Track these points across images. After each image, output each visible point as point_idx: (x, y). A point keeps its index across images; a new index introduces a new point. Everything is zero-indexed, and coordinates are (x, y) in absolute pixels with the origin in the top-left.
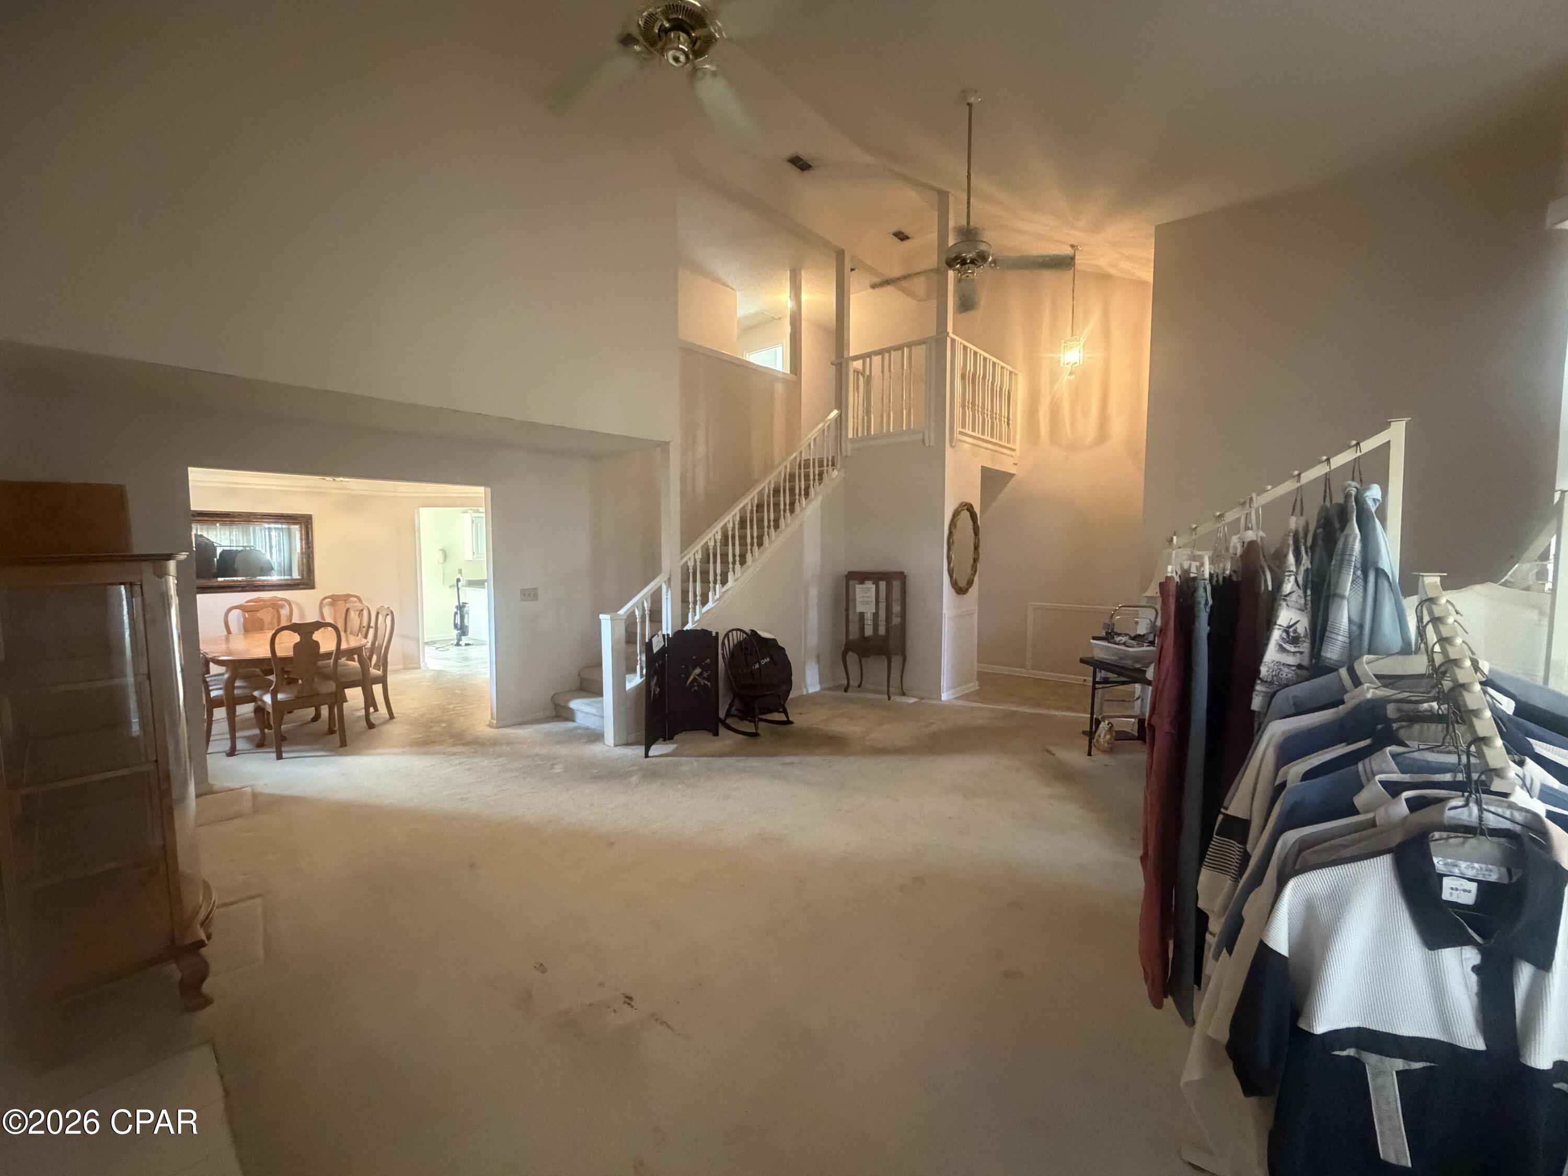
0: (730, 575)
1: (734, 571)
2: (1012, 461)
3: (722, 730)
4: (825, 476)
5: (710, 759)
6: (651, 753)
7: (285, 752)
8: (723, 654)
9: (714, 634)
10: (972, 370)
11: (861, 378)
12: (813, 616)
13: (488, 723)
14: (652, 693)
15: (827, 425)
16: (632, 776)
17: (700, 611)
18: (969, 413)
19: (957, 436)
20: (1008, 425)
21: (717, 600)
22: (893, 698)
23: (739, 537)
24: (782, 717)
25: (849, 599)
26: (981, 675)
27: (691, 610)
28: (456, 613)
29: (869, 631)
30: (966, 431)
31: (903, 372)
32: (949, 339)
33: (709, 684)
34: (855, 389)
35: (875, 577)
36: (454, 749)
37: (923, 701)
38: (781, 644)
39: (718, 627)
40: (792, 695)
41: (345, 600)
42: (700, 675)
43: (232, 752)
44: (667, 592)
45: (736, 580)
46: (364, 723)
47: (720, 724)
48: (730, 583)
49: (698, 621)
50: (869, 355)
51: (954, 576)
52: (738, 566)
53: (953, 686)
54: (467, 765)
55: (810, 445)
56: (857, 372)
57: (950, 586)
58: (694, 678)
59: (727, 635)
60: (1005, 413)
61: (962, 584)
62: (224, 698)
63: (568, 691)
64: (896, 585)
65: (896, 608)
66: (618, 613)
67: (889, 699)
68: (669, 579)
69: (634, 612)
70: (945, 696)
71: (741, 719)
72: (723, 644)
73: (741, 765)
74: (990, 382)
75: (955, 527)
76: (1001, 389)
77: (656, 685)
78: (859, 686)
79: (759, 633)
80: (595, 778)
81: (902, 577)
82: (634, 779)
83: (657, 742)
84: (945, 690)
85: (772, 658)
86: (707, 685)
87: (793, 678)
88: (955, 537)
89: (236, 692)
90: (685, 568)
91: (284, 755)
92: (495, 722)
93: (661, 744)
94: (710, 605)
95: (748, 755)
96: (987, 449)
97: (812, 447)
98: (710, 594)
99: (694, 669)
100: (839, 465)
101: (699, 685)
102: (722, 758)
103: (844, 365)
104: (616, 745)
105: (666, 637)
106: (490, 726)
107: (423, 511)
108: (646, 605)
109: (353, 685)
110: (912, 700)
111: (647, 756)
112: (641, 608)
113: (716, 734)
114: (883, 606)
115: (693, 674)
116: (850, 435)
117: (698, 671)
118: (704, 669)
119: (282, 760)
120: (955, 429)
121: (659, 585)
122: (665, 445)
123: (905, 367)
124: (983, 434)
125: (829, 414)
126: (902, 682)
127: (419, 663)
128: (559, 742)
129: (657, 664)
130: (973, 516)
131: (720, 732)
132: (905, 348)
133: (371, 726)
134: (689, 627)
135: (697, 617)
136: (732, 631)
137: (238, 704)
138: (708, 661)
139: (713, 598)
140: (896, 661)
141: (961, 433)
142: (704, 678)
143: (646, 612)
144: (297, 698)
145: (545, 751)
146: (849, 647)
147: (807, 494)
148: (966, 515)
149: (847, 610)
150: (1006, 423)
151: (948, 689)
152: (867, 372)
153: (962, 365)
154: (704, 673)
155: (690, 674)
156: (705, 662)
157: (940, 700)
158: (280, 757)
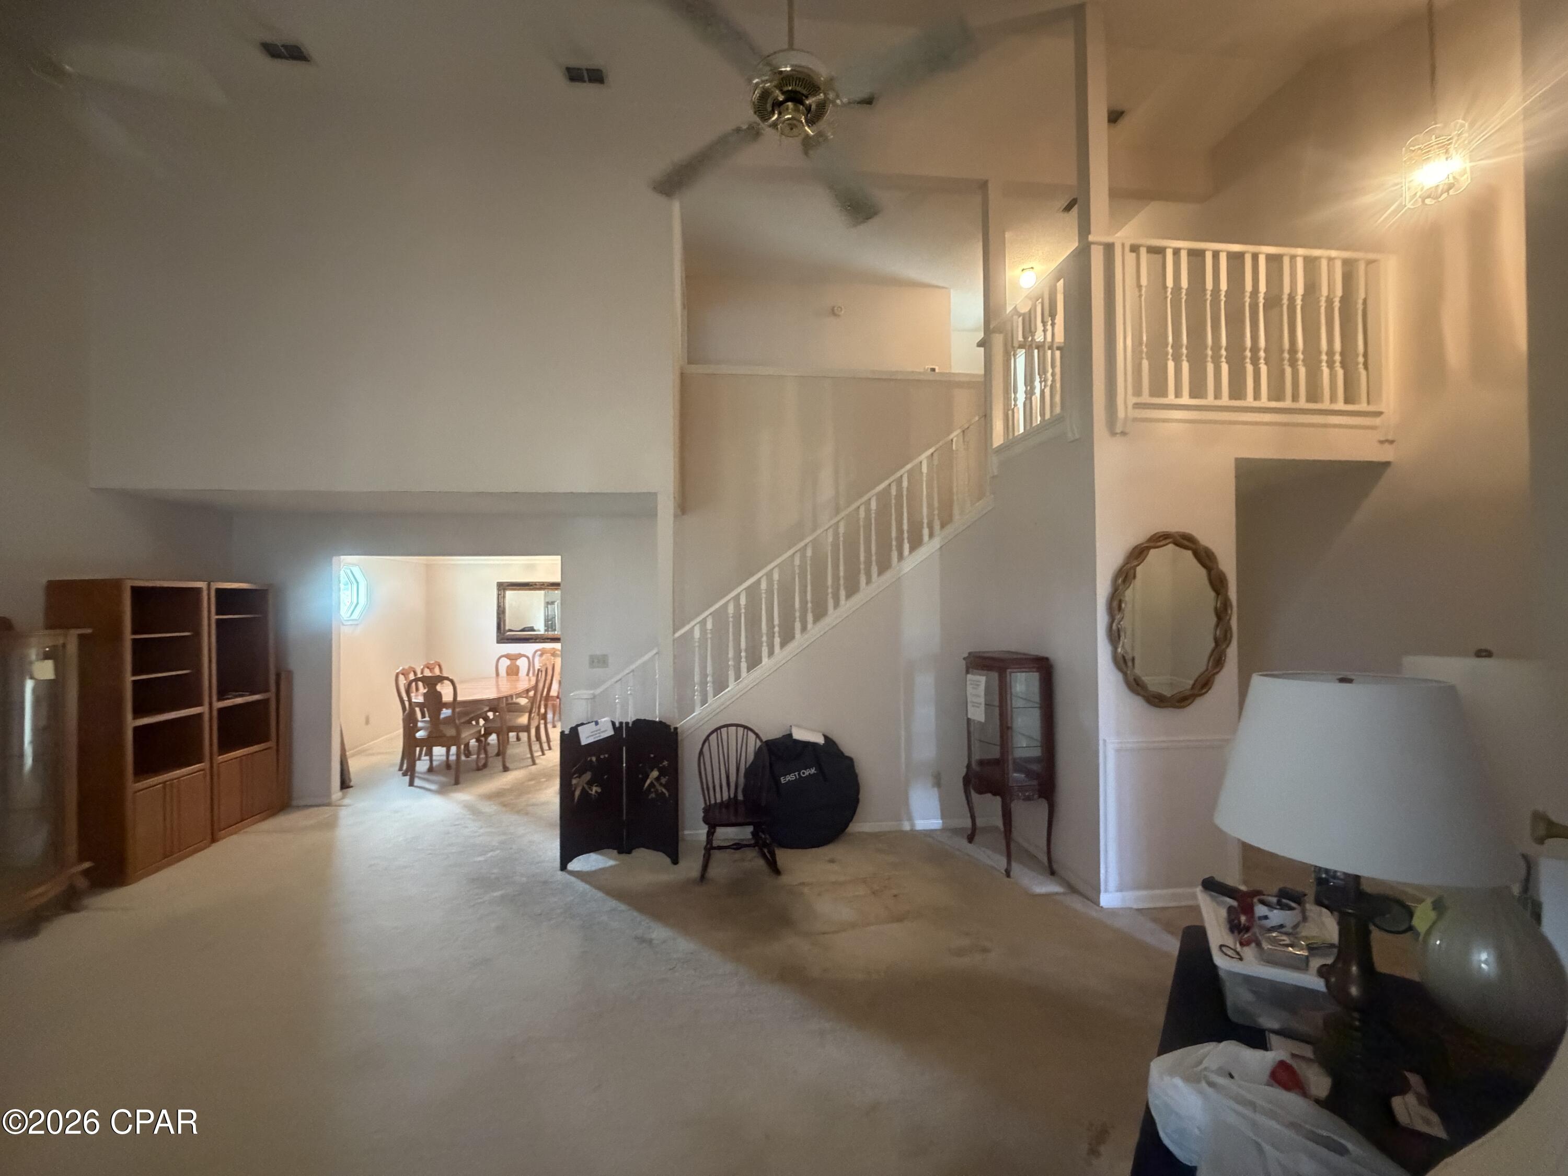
7: (419, 780)
9: (672, 728)
14: (578, 793)
17: (714, 695)
21: (738, 684)
22: (1016, 873)
27: (697, 693)
33: (667, 794)
37: (1063, 897)
42: (658, 779)
45: (771, 658)
48: (764, 662)
49: (705, 708)
51: (1132, 672)
52: (777, 639)
53: (1123, 887)
58: (652, 783)
61: (1172, 687)
67: (1008, 873)
70: (1109, 899)
81: (1047, 667)
84: (1107, 888)
85: (820, 770)
86: (665, 794)
90: (684, 641)
91: (417, 783)
94: (728, 689)
98: (730, 675)
99: (651, 770)
101: (657, 791)
105: (624, 725)
110: (1046, 889)
111: (563, 868)
113: (672, 862)
115: (650, 777)
116: (994, 443)
117: (655, 774)
118: (663, 773)
119: (409, 787)
121: (652, 659)
126: (1049, 848)
129: (593, 759)
131: (681, 858)
135: (708, 704)
136: (726, 726)
138: (666, 763)
139: (735, 680)
142: (661, 784)
143: (629, 693)
144: (429, 737)
150: (1336, 365)
151: (1120, 889)
154: (662, 777)
155: (647, 777)
156: (664, 763)
157: (1097, 903)
158: (411, 784)
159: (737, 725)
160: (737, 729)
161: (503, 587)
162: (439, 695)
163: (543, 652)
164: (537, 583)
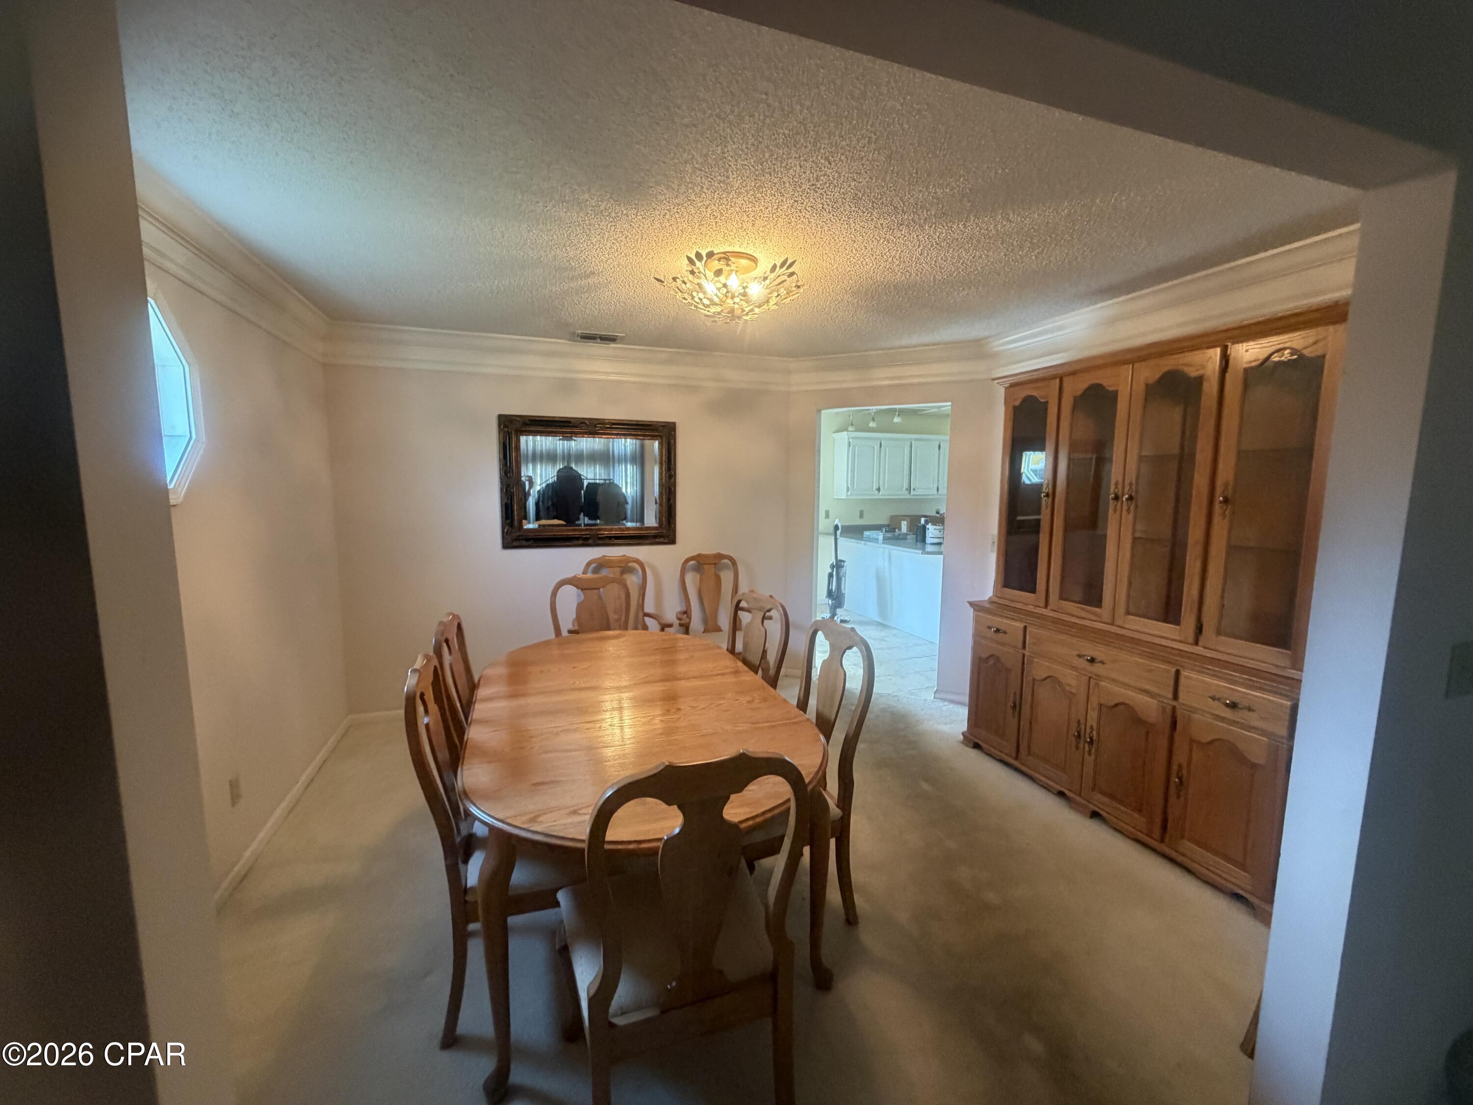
28: (831, 575)
41: (716, 565)
161: (510, 425)
163: (606, 568)
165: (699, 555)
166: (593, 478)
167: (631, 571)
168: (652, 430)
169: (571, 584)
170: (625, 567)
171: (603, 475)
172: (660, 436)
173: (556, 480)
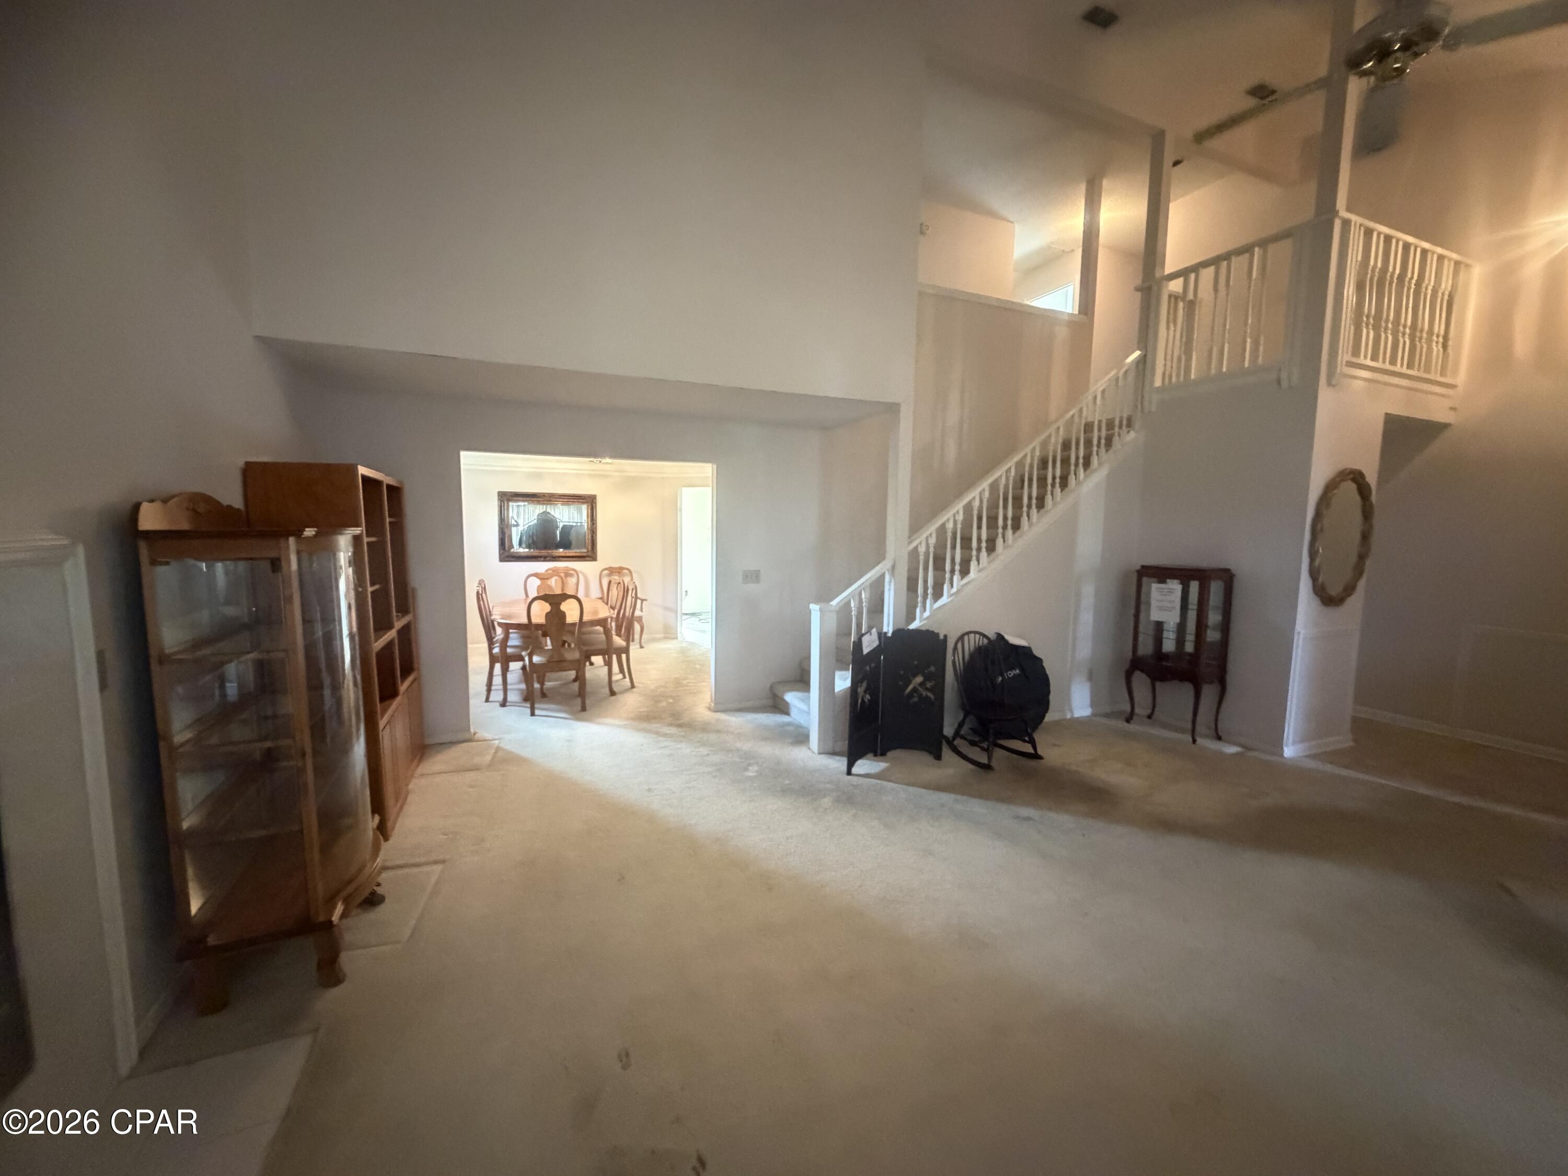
0: (973, 564)
1: (978, 560)
2: (1447, 403)
3: (946, 752)
4: (1116, 439)
5: (923, 791)
6: (855, 770)
7: (539, 709)
8: (954, 662)
9: (942, 637)
10: (1379, 265)
11: (1181, 305)
12: (1087, 620)
13: (707, 705)
14: (860, 701)
15: (1122, 372)
16: (825, 797)
17: (931, 606)
18: (1368, 335)
19: (1341, 368)
20: (1445, 346)
21: (952, 595)
22: (1199, 741)
23: (988, 518)
24: (1028, 748)
25: (1139, 603)
26: (1360, 726)
27: (919, 605)
29: (1169, 646)
30: (1361, 360)
31: (1250, 283)
32: (1337, 225)
33: (932, 697)
34: (1171, 319)
35: (1184, 575)
36: (667, 730)
37: (1251, 754)
38: (1037, 652)
39: (950, 630)
40: (1049, 717)
41: (619, 573)
42: (921, 684)
43: (504, 704)
44: (890, 582)
45: (980, 571)
46: (607, 690)
47: (944, 743)
48: (973, 574)
49: (927, 618)
50: (1195, 269)
51: (1320, 580)
52: (984, 553)
53: (1303, 739)
54: (670, 750)
55: (1095, 398)
56: (1174, 298)
57: (1312, 595)
58: (915, 688)
59: (961, 638)
60: (1438, 327)
61: (1334, 590)
62: (500, 656)
63: (788, 682)
64: (1216, 588)
65: (1214, 618)
66: (831, 603)
67: (1194, 741)
68: (893, 567)
69: (849, 603)
70: (1289, 751)
71: (973, 743)
72: (955, 648)
73: (959, 807)
74: (1414, 281)
75: (1328, 505)
76: (1435, 291)
77: (865, 692)
78: (1150, 717)
79: (1007, 637)
80: (785, 791)
81: (1227, 577)
82: (827, 801)
83: (865, 758)
84: (1291, 740)
85: (1022, 670)
86: (930, 698)
87: (1051, 697)
88: (1326, 522)
89: (509, 650)
90: (914, 553)
91: (537, 712)
92: (713, 705)
93: (870, 760)
94: (944, 600)
95: (972, 795)
96: (1397, 386)
97: (1098, 402)
98: (946, 587)
99: (915, 676)
100: (1137, 424)
101: (920, 696)
102: (936, 792)
103: (1155, 288)
104: (820, 753)
105: (883, 635)
106: (709, 709)
107: (684, 489)
108: (863, 596)
109: (597, 653)
110: (1232, 750)
111: (849, 773)
112: (857, 598)
113: (938, 757)
114: (1192, 615)
115: (913, 682)
116: (1158, 383)
117: (919, 679)
118: (927, 678)
119: (534, 717)
120: (1340, 358)
121: (883, 572)
122: (893, 409)
123: (1254, 276)
124: (1393, 362)
125: (1128, 357)
126: (1216, 720)
127: (677, 634)
128: (765, 739)
129: (868, 668)
130: (1363, 489)
131: (943, 754)
132: (1257, 249)
133: (613, 693)
134: (913, 626)
135: (927, 614)
136: (968, 633)
137: (511, 661)
138: (932, 668)
139: (949, 591)
140: (1209, 693)
141: (1350, 364)
142: (927, 689)
143: (864, 604)
144: (549, 662)
145: (746, 746)
146: (1136, 664)
147: (1087, 464)
148: (1350, 488)
149: (1137, 616)
150: (1440, 345)
151: (1294, 743)
152: (1191, 296)
153: (1359, 258)
154: (927, 682)
155: (910, 682)
156: (930, 669)
157: (1282, 755)
158: (533, 714)
159: (975, 633)
160: (975, 636)
161: (506, 498)
162: (563, 615)
163: (555, 572)
164: (546, 495)
165: (610, 568)
166: (568, 521)
167: (571, 575)
168: (583, 499)
169: (535, 576)
170: (568, 573)
171: (576, 518)
172: (587, 502)
173: (536, 522)
